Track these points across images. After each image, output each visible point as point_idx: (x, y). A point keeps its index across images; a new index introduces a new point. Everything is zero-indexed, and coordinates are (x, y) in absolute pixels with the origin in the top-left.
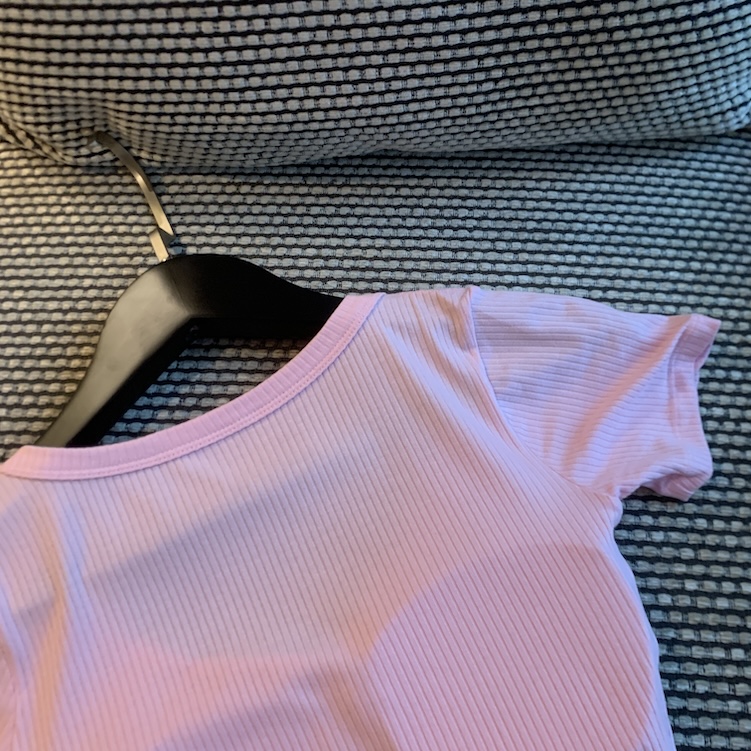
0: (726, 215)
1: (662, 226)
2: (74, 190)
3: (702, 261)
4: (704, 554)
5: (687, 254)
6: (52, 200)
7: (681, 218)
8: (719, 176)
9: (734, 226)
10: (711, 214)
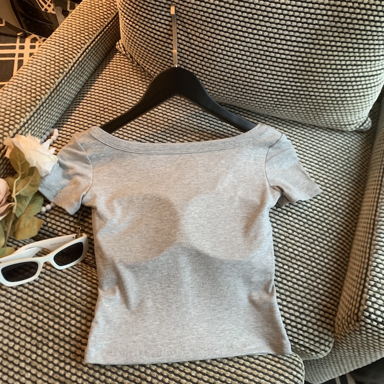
0: (337, 153)
1: (315, 149)
2: (143, 80)
3: (324, 163)
4: (288, 239)
5: (319, 160)
6: (136, 80)
7: (322, 149)
8: (340, 141)
9: (338, 157)
10: (332, 151)
